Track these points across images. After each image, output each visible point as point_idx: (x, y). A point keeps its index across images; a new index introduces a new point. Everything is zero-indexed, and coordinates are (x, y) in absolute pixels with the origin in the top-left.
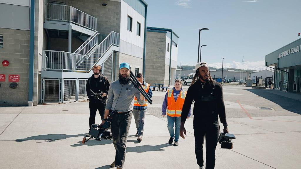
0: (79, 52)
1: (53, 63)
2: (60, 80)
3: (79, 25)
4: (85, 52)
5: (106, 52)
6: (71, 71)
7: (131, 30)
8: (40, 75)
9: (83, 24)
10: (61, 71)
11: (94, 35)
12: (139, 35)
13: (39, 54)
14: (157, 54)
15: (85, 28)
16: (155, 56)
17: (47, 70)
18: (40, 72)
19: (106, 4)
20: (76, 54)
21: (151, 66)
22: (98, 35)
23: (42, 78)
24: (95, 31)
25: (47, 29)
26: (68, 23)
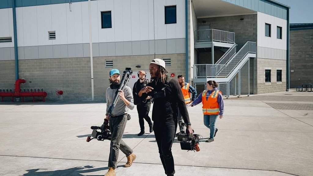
0: (219, 63)
1: (203, 72)
2: (205, 84)
3: (219, 42)
4: (224, 62)
5: (242, 60)
6: (214, 77)
7: (270, 36)
8: (192, 81)
9: (223, 40)
10: (206, 78)
11: (233, 47)
12: (281, 38)
13: (192, 67)
14: (310, 53)
15: (225, 42)
16: (308, 54)
17: (198, 78)
18: (193, 79)
19: (243, 19)
20: (217, 65)
21: (302, 65)
22: (236, 46)
23: (194, 83)
24: (233, 44)
25: (197, 48)
26: (211, 42)
